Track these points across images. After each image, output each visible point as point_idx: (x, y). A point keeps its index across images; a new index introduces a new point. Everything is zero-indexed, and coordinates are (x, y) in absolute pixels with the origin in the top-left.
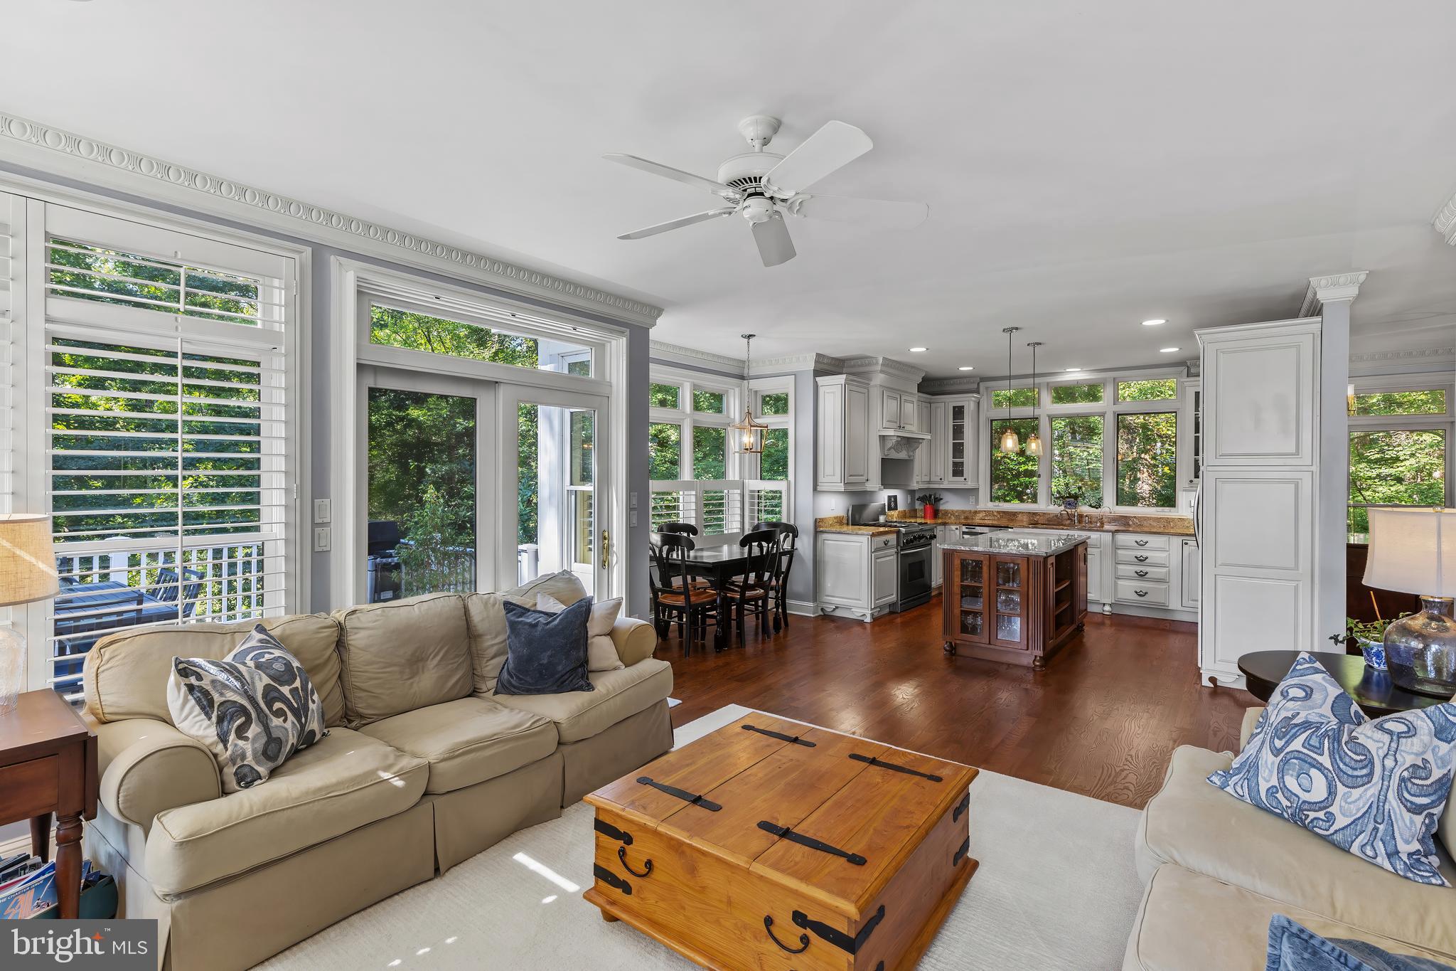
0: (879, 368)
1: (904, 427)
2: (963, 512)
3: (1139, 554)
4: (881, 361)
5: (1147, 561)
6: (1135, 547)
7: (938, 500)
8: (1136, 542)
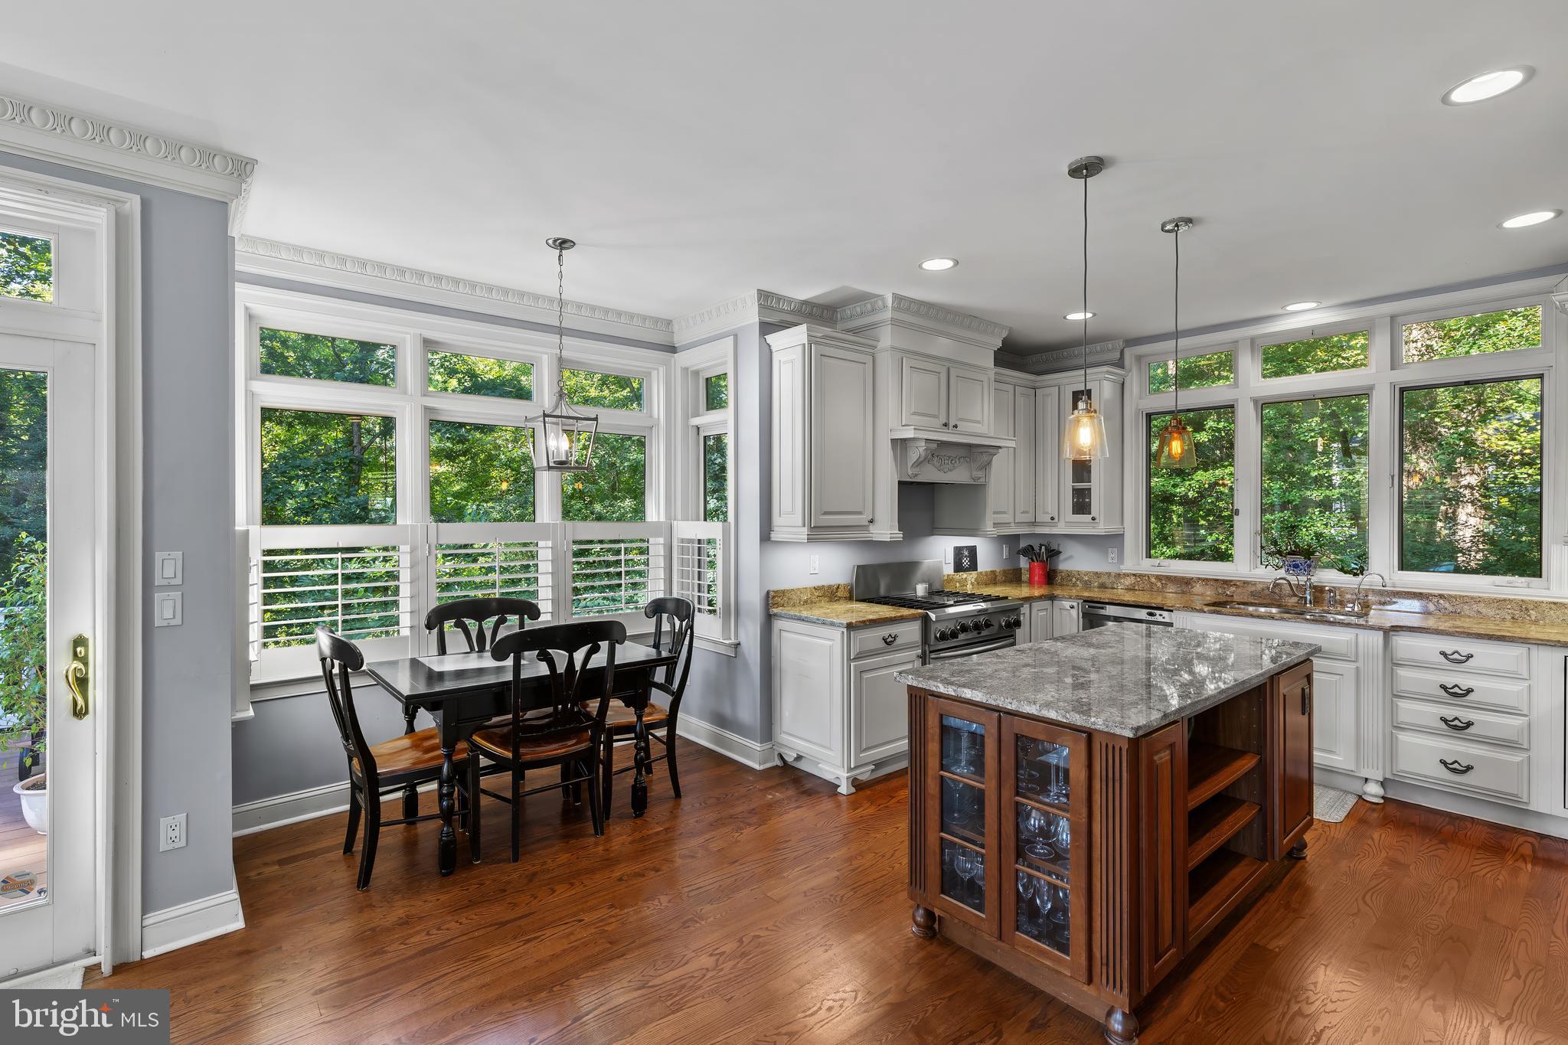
0: (888, 314)
1: (956, 426)
2: (1097, 575)
3: (1450, 680)
4: (889, 302)
5: (1470, 697)
6: (1439, 664)
7: (1053, 553)
8: (1443, 654)
